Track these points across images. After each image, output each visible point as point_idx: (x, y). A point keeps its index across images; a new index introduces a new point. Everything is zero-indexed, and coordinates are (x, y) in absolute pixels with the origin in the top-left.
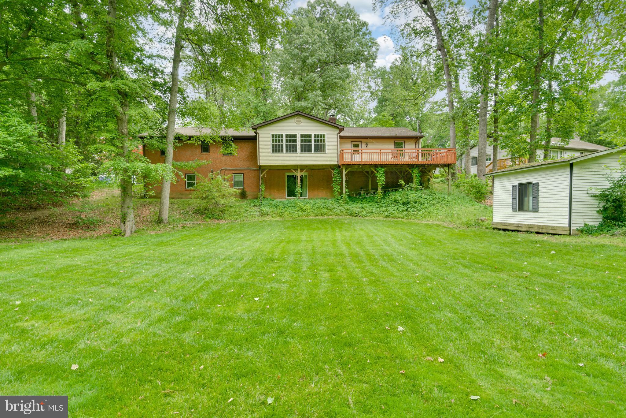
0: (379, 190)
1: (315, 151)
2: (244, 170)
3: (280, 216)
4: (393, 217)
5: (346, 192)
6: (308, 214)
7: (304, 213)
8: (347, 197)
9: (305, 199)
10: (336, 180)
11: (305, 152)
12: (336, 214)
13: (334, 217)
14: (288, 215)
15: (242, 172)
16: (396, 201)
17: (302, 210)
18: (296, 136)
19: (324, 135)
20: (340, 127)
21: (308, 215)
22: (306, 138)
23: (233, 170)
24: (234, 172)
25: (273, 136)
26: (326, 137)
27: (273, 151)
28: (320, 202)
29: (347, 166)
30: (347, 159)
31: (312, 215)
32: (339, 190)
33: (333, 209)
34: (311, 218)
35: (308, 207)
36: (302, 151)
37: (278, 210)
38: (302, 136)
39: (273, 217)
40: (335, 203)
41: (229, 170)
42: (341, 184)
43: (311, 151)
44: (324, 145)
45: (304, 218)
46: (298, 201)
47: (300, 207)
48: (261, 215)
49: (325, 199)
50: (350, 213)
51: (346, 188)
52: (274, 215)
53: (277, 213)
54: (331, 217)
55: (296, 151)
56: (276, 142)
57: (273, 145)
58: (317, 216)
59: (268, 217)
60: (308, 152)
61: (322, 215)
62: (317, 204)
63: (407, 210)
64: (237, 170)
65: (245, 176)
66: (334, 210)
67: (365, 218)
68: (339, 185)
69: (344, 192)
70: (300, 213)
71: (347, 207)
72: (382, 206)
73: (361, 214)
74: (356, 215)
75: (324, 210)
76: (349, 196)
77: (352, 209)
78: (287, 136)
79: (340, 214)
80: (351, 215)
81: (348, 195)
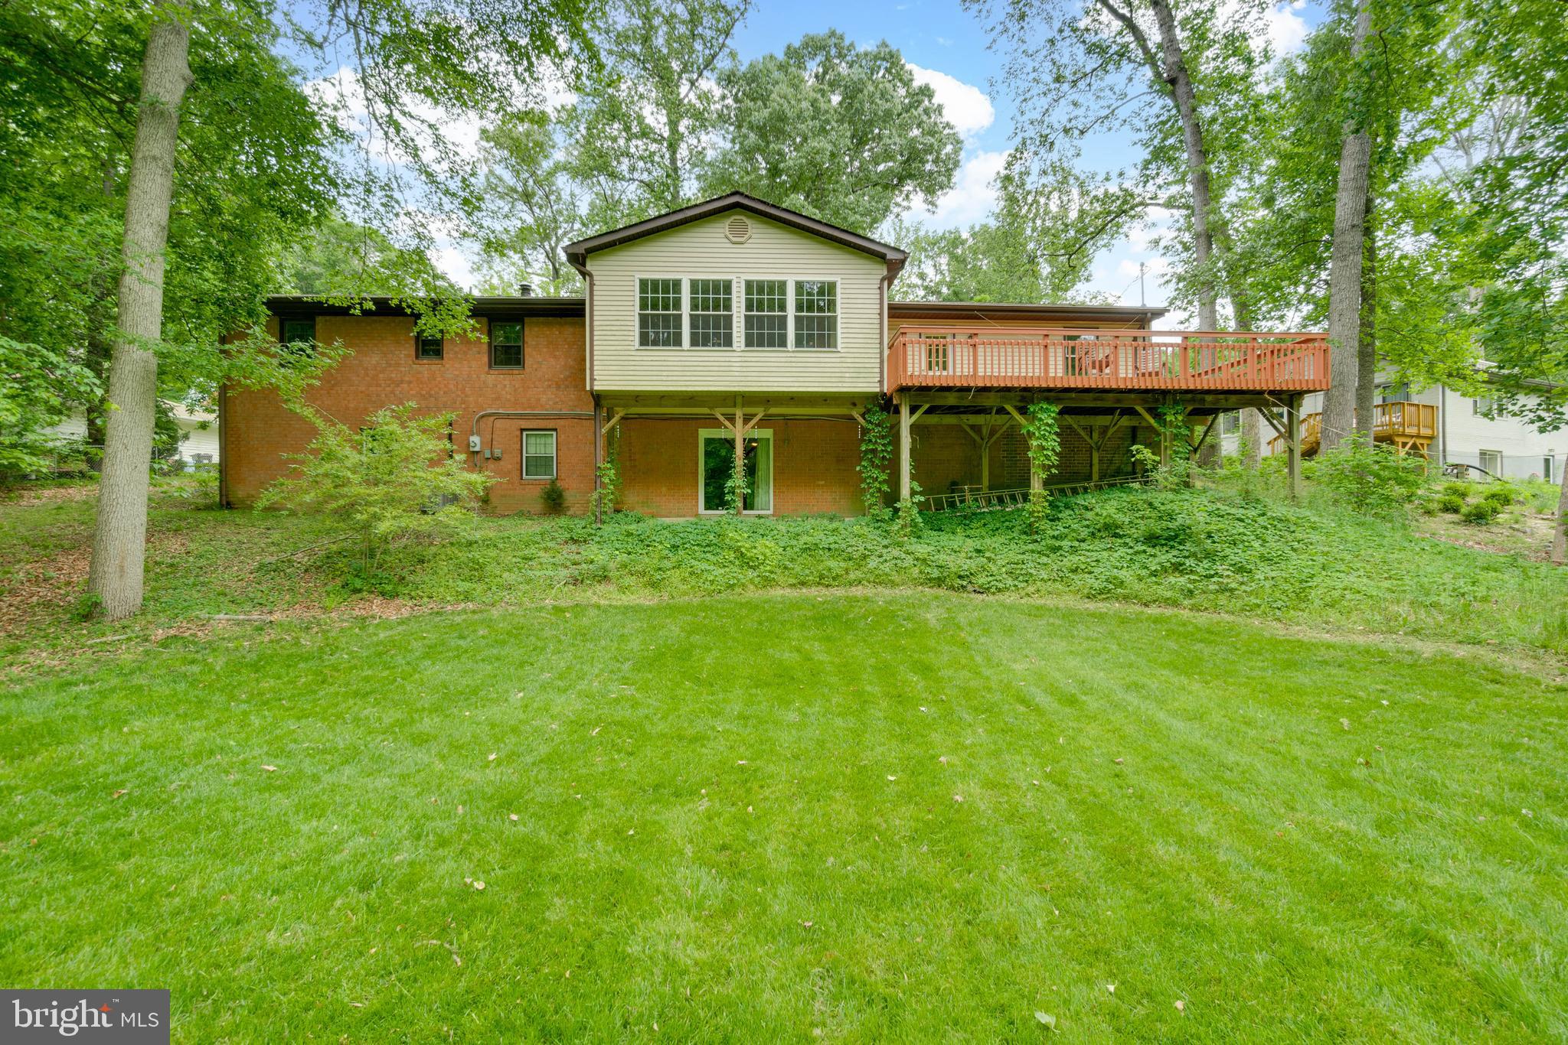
0: (1037, 487)
1: (799, 342)
2: (560, 417)
3: (654, 585)
4: (1126, 598)
5: (913, 493)
6: (766, 579)
7: (750, 574)
8: (915, 511)
9: (759, 517)
10: (874, 451)
11: (761, 344)
12: (880, 580)
13: (869, 591)
14: (684, 580)
15: (551, 424)
16: (1111, 530)
17: (746, 561)
18: (727, 286)
19: (832, 287)
20: (890, 255)
21: (767, 582)
22: (765, 295)
23: (521, 417)
24: (524, 424)
25: (643, 284)
26: (839, 290)
27: (644, 340)
28: (816, 530)
29: (918, 394)
30: (917, 368)
31: (781, 579)
32: (885, 488)
33: (864, 557)
34: (777, 593)
35: (765, 548)
36: (749, 343)
37: (648, 562)
38: (749, 285)
39: (623, 589)
40: (872, 534)
41: (508, 416)
42: (893, 466)
43: (783, 343)
44: (832, 323)
45: (752, 594)
46: (733, 524)
47: (737, 550)
48: (576, 582)
49: (831, 519)
50: (936, 574)
51: (913, 478)
52: (629, 580)
53: (643, 574)
54: (857, 591)
55: (728, 341)
56: (655, 307)
57: (644, 320)
58: (803, 584)
59: (600, 588)
60: (771, 344)
61: (822, 581)
62: (805, 538)
63: (1177, 568)
64: (536, 417)
65: (562, 437)
66: (872, 563)
67: (1000, 597)
68: (883, 469)
69: (905, 492)
70: (736, 572)
71: (922, 549)
72: (1055, 549)
73: (982, 580)
74: (962, 582)
75: (832, 564)
76: (923, 508)
77: (942, 558)
78: (694, 284)
79: (896, 578)
80: (939, 582)
81: (919, 504)
